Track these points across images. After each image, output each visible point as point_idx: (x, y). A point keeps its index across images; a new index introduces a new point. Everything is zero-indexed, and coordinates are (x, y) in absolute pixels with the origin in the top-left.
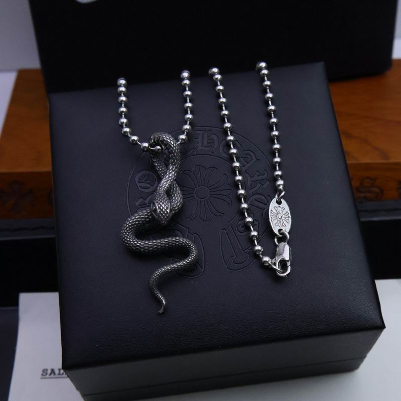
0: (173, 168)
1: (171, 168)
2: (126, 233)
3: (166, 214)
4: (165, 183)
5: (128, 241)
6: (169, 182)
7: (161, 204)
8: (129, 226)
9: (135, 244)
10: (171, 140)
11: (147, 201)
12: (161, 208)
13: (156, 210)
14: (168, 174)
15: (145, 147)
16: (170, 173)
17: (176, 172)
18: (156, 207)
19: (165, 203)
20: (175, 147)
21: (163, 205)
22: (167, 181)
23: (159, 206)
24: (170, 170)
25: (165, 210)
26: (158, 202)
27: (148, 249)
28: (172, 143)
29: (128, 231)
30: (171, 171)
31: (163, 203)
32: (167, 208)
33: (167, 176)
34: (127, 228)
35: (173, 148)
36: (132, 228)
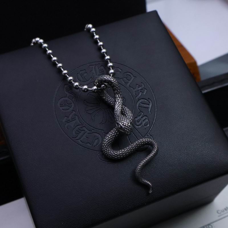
0: (118, 96)
1: (117, 96)
2: (106, 149)
3: (129, 128)
4: (118, 108)
5: (110, 154)
6: (120, 106)
7: (123, 122)
8: (107, 144)
9: (116, 154)
11: (70, 118)
12: (125, 124)
13: (121, 127)
14: (117, 101)
15: (95, 89)
16: (118, 100)
17: (122, 97)
18: (120, 125)
19: (125, 121)
21: (125, 122)
22: (119, 106)
23: (122, 124)
24: (117, 98)
25: (127, 125)
26: (120, 122)
27: (125, 155)
29: (107, 148)
30: (118, 99)
31: (124, 121)
32: (128, 123)
33: (118, 103)
34: (106, 146)
36: (109, 145)
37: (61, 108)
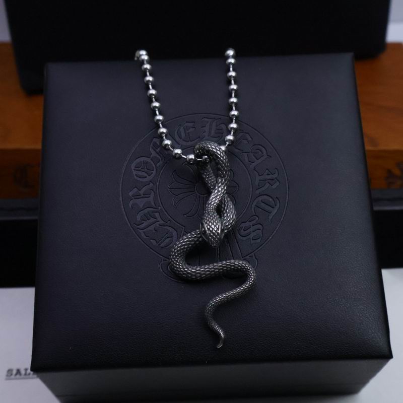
0: (222, 180)
1: (220, 180)
2: (174, 259)
3: (216, 236)
4: (214, 200)
5: (178, 268)
6: (218, 197)
7: (210, 224)
8: (178, 251)
9: (186, 271)
10: (217, 150)
11: (142, 192)
12: (211, 229)
13: (205, 231)
14: (217, 188)
15: (191, 159)
16: (219, 187)
17: (226, 184)
19: (215, 223)
20: (223, 157)
22: (216, 197)
24: (218, 184)
25: (215, 231)
26: (206, 223)
27: (200, 276)
28: (219, 153)
29: (176, 256)
30: (220, 185)
32: (218, 229)
33: (216, 191)
34: (175, 253)
35: (220, 159)
36: (181, 253)
37: (134, 172)
